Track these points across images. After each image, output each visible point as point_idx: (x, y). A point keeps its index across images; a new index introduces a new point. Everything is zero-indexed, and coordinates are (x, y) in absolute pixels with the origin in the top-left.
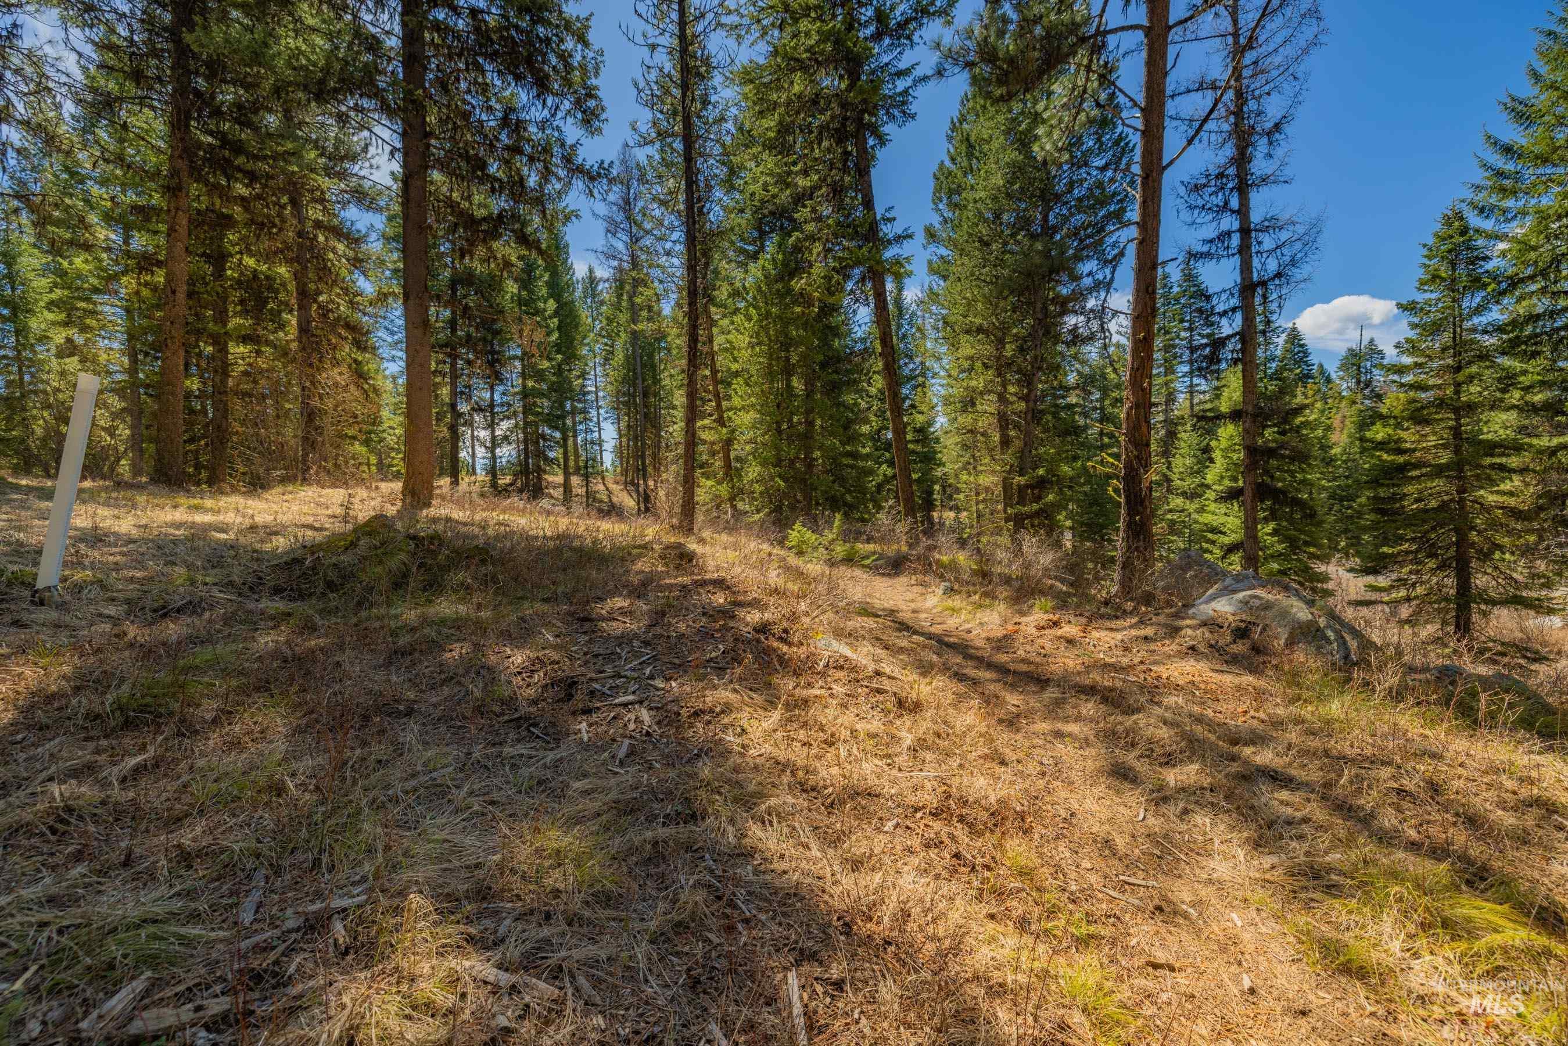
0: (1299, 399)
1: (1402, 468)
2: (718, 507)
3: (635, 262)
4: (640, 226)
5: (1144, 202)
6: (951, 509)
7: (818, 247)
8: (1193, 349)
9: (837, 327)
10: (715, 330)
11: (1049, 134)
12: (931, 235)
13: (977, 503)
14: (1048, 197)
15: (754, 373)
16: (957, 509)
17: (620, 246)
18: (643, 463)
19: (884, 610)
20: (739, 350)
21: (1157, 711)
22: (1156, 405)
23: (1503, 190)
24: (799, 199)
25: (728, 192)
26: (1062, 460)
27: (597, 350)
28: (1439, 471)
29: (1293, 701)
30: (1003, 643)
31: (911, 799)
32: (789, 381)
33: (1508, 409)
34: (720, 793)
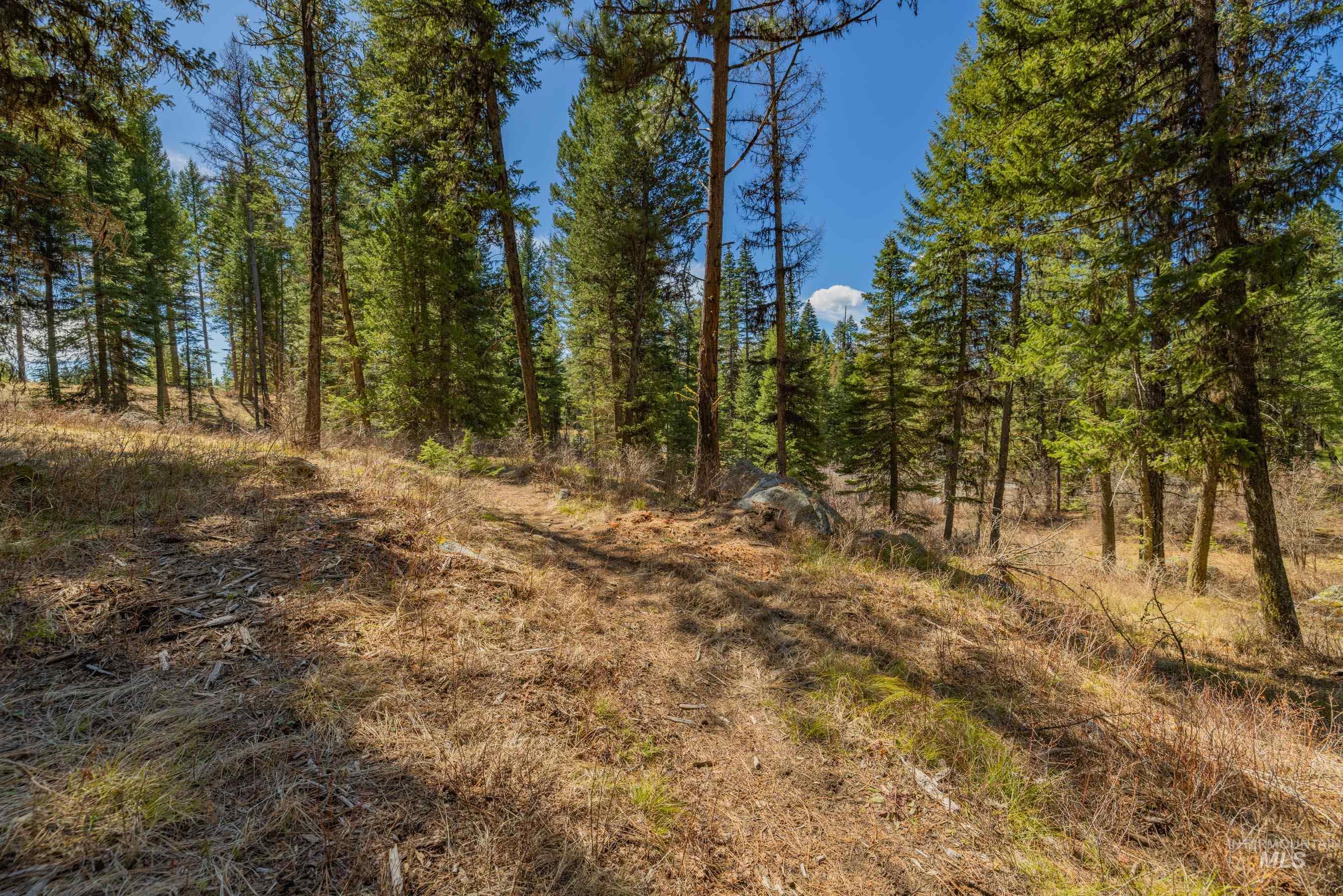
0: (812, 354)
1: (864, 403)
2: (349, 423)
3: (249, 167)
4: (254, 129)
5: (713, 196)
6: (575, 427)
7: (450, 186)
8: (748, 312)
9: (473, 262)
10: (345, 249)
11: (647, 129)
12: (556, 193)
13: (595, 423)
14: (647, 179)
15: (387, 295)
16: (577, 427)
17: (230, 146)
18: (263, 377)
19: (510, 514)
20: (372, 271)
21: (713, 578)
22: (722, 350)
23: (913, 229)
24: (433, 136)
25: (358, 115)
26: (660, 390)
27: (202, 254)
28: (882, 405)
29: (795, 562)
30: (606, 536)
31: (519, 673)
32: (424, 307)
33: (916, 368)
34: (329, 699)
